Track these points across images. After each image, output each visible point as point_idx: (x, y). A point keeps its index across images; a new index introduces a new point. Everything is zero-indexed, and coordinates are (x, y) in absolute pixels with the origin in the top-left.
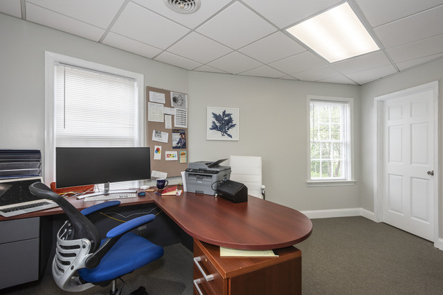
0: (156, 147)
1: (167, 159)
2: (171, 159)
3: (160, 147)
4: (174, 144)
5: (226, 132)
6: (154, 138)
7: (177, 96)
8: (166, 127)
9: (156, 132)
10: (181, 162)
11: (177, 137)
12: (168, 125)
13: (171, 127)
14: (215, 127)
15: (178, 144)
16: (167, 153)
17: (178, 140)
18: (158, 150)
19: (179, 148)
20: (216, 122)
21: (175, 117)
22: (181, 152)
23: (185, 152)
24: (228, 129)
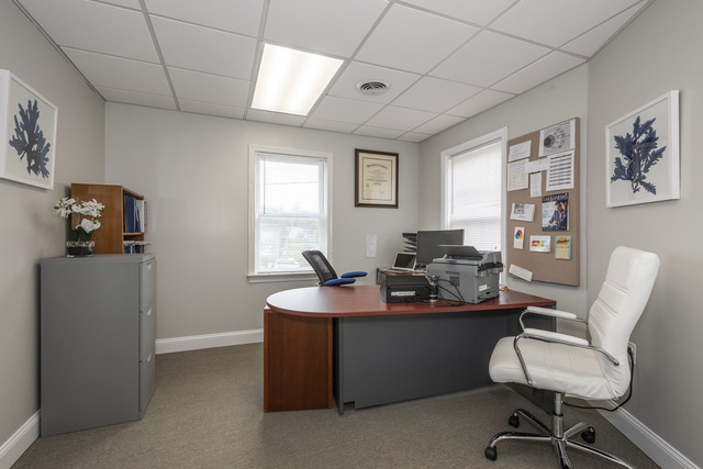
0: (517, 229)
1: (532, 249)
2: (539, 249)
3: (522, 229)
4: (546, 222)
5: (640, 180)
6: (514, 216)
7: (552, 133)
8: (532, 195)
9: (517, 206)
10: (558, 256)
11: (550, 209)
12: (536, 192)
13: (540, 194)
14: (619, 173)
15: (551, 222)
16: (533, 238)
17: (552, 214)
18: (519, 233)
19: (554, 229)
20: (622, 157)
21: (548, 173)
22: (558, 238)
23: (569, 238)
24: (646, 170)
